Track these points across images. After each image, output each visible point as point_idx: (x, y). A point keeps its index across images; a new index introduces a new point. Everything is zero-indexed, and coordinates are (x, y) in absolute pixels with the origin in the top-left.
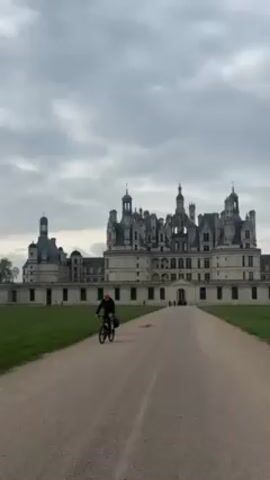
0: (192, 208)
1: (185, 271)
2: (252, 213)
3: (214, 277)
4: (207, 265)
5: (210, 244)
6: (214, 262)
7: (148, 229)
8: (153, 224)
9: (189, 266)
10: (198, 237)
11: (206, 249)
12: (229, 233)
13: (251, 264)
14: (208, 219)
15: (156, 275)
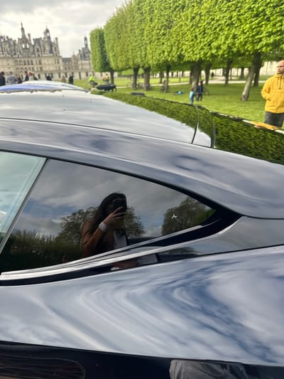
0: (29, 35)
1: (31, 66)
2: (56, 39)
3: (44, 69)
4: (40, 64)
5: (40, 53)
6: (43, 62)
7: (10, 46)
8: (12, 43)
9: (32, 64)
10: (34, 50)
11: (39, 55)
12: (48, 48)
13: (58, 63)
14: (37, 41)
15: (18, 68)
